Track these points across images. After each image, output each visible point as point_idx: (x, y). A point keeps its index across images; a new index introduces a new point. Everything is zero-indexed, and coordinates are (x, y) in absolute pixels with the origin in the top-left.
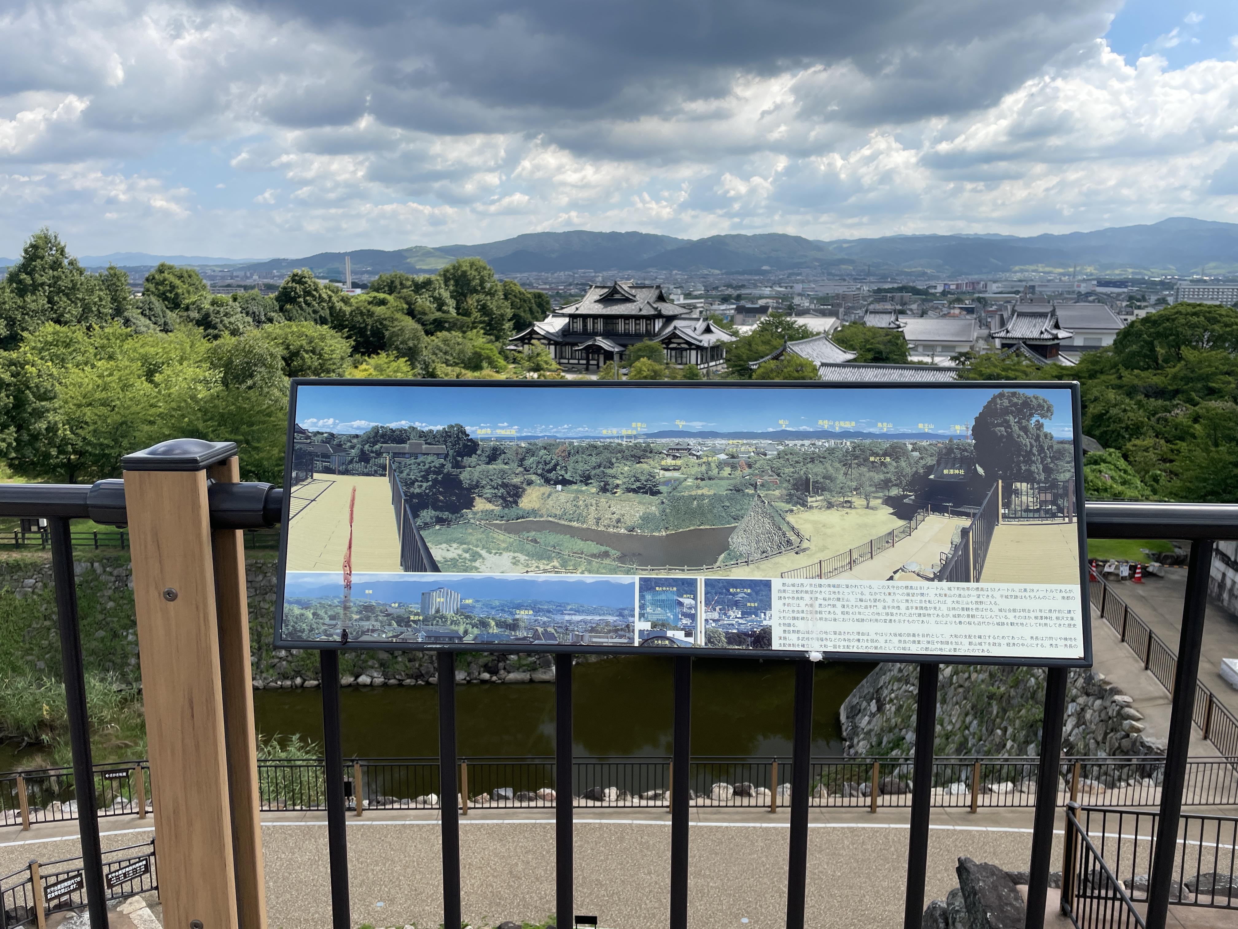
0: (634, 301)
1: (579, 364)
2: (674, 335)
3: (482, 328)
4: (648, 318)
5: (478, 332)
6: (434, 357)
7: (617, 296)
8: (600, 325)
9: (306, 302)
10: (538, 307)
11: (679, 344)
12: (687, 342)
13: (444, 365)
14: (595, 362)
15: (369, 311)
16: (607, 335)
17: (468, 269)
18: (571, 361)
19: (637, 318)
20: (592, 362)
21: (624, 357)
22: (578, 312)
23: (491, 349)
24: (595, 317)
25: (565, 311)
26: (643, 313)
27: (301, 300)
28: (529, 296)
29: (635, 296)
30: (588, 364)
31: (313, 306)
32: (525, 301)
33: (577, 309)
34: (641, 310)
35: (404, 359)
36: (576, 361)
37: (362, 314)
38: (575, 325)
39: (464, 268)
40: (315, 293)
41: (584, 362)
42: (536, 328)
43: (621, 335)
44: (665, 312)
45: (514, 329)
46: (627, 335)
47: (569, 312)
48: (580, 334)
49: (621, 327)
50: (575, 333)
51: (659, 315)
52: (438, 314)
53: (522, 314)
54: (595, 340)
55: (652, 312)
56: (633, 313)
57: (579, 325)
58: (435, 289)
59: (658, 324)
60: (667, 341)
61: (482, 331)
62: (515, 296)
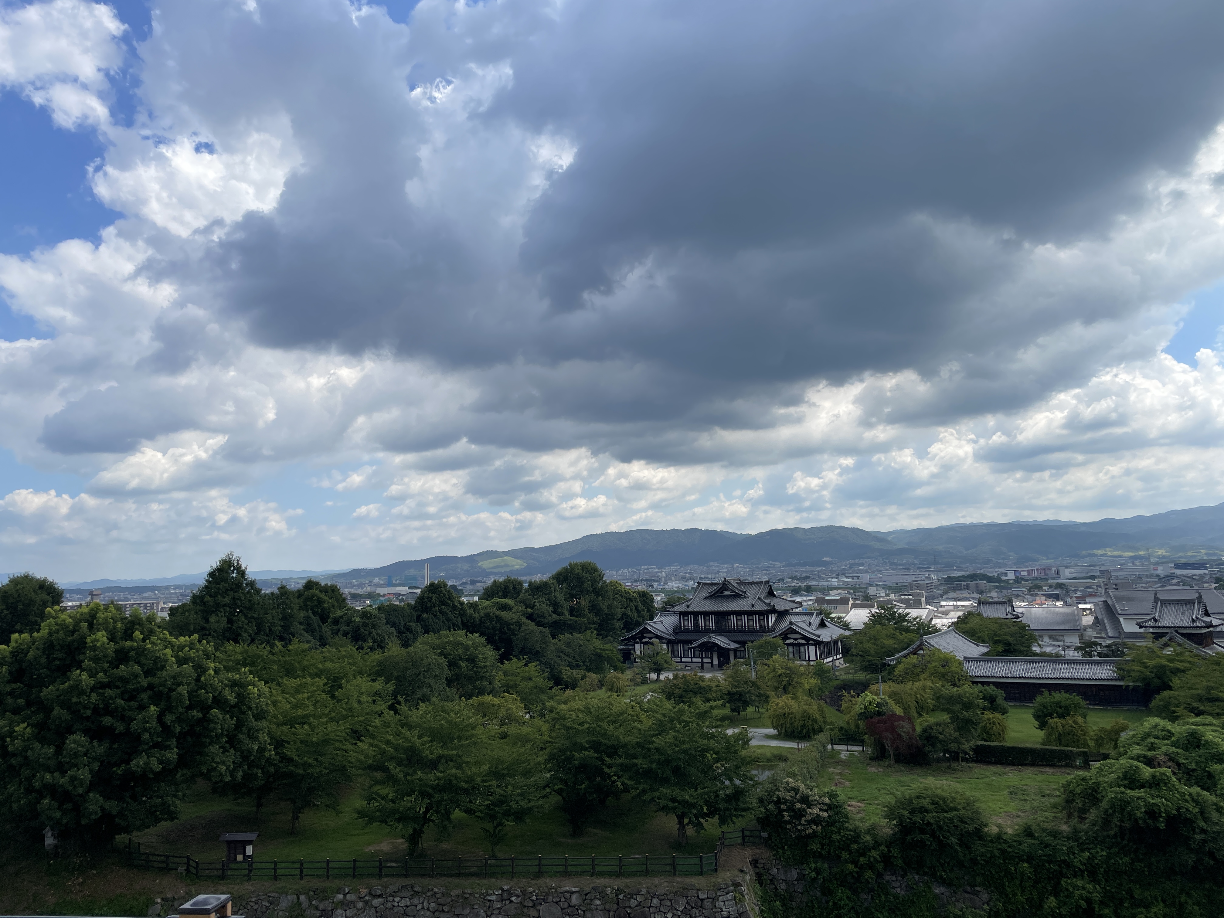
0: (745, 597)
1: (692, 662)
2: (791, 631)
3: (595, 629)
4: (760, 613)
5: (592, 632)
6: (558, 660)
7: (727, 593)
8: (712, 623)
9: (441, 611)
10: (644, 605)
11: (796, 639)
12: (804, 637)
13: (568, 668)
14: (709, 660)
15: (497, 616)
16: (720, 631)
17: (580, 571)
18: (683, 660)
19: (750, 614)
20: (705, 660)
21: (738, 654)
22: (690, 609)
23: (610, 650)
24: (706, 614)
25: (675, 609)
26: (757, 608)
27: (437, 608)
28: (635, 595)
29: (745, 592)
30: (702, 663)
31: (447, 614)
32: (631, 600)
33: (688, 606)
34: (753, 606)
35: (534, 664)
36: (689, 660)
37: (491, 620)
38: (686, 623)
39: (577, 571)
40: (449, 602)
41: (699, 660)
42: (648, 627)
43: (734, 631)
44: (778, 608)
45: (623, 628)
46: (741, 631)
47: (681, 610)
48: (691, 631)
49: (733, 623)
50: (687, 631)
51: (773, 611)
52: (555, 617)
53: (630, 614)
54: (710, 637)
55: (765, 608)
56: (746, 609)
57: (690, 623)
58: (550, 593)
59: (772, 619)
60: (785, 636)
61: (595, 632)
62: (622, 596)
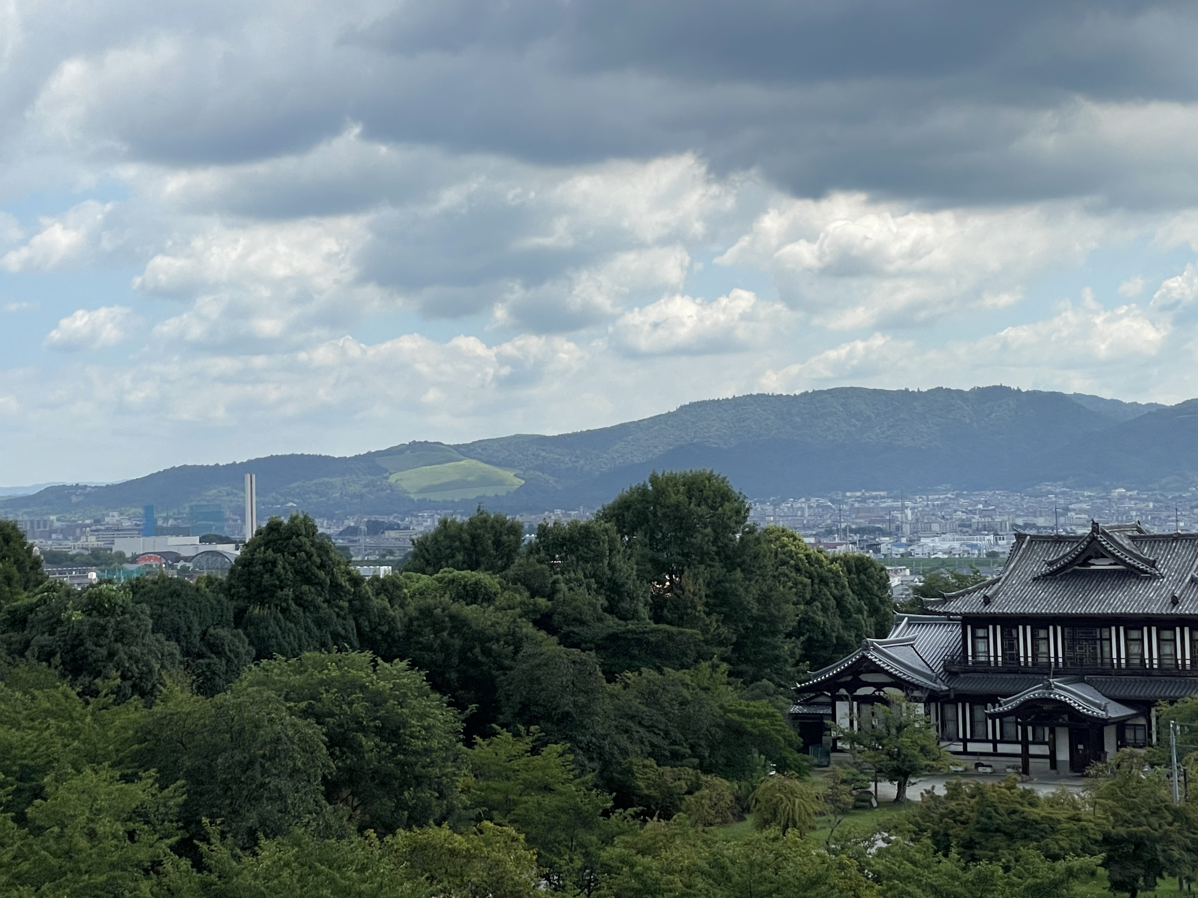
0: (1153, 577)
1: (995, 754)
3: (723, 659)
4: (1195, 623)
5: (714, 667)
6: (623, 740)
7: (1100, 565)
8: (1055, 647)
9: (299, 600)
10: (861, 597)
13: (651, 762)
14: (1045, 750)
15: (453, 618)
16: (1079, 670)
17: (682, 498)
18: (972, 747)
19: (1166, 623)
20: (1034, 750)
21: (1129, 735)
22: (993, 609)
23: (768, 715)
24: (1040, 622)
25: (953, 607)
26: (1183, 609)
27: (289, 592)
28: (836, 566)
29: (1153, 564)
30: (1025, 756)
31: (317, 608)
32: (823, 581)
33: (987, 601)
34: (1175, 601)
35: (559, 748)
36: (988, 748)
37: (437, 627)
38: (981, 646)
39: (673, 499)
40: (322, 574)
41: (1017, 749)
42: (872, 656)
43: (1120, 671)
45: (803, 658)
46: (1139, 671)
47: (965, 610)
48: (997, 670)
49: (1117, 648)
52: (612, 623)
53: (820, 617)
54: (1049, 687)
56: (1154, 609)
57: (991, 647)
58: (598, 558)
61: (725, 666)
62: (798, 570)
